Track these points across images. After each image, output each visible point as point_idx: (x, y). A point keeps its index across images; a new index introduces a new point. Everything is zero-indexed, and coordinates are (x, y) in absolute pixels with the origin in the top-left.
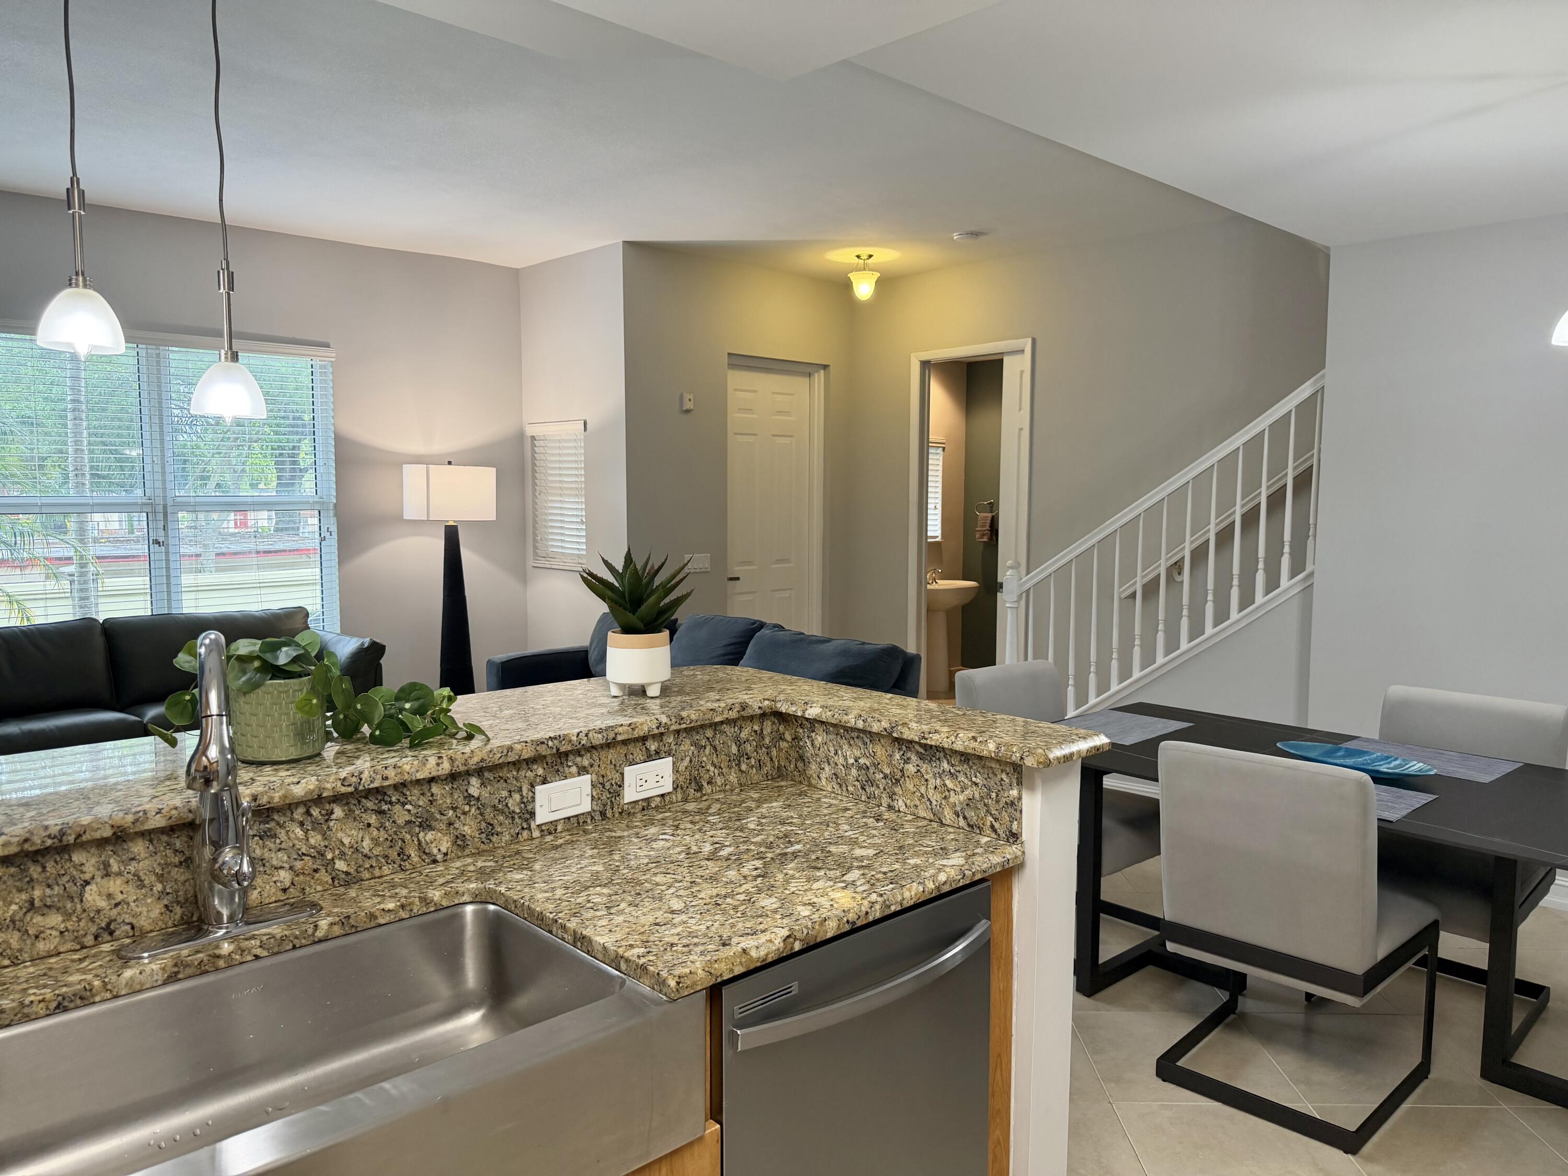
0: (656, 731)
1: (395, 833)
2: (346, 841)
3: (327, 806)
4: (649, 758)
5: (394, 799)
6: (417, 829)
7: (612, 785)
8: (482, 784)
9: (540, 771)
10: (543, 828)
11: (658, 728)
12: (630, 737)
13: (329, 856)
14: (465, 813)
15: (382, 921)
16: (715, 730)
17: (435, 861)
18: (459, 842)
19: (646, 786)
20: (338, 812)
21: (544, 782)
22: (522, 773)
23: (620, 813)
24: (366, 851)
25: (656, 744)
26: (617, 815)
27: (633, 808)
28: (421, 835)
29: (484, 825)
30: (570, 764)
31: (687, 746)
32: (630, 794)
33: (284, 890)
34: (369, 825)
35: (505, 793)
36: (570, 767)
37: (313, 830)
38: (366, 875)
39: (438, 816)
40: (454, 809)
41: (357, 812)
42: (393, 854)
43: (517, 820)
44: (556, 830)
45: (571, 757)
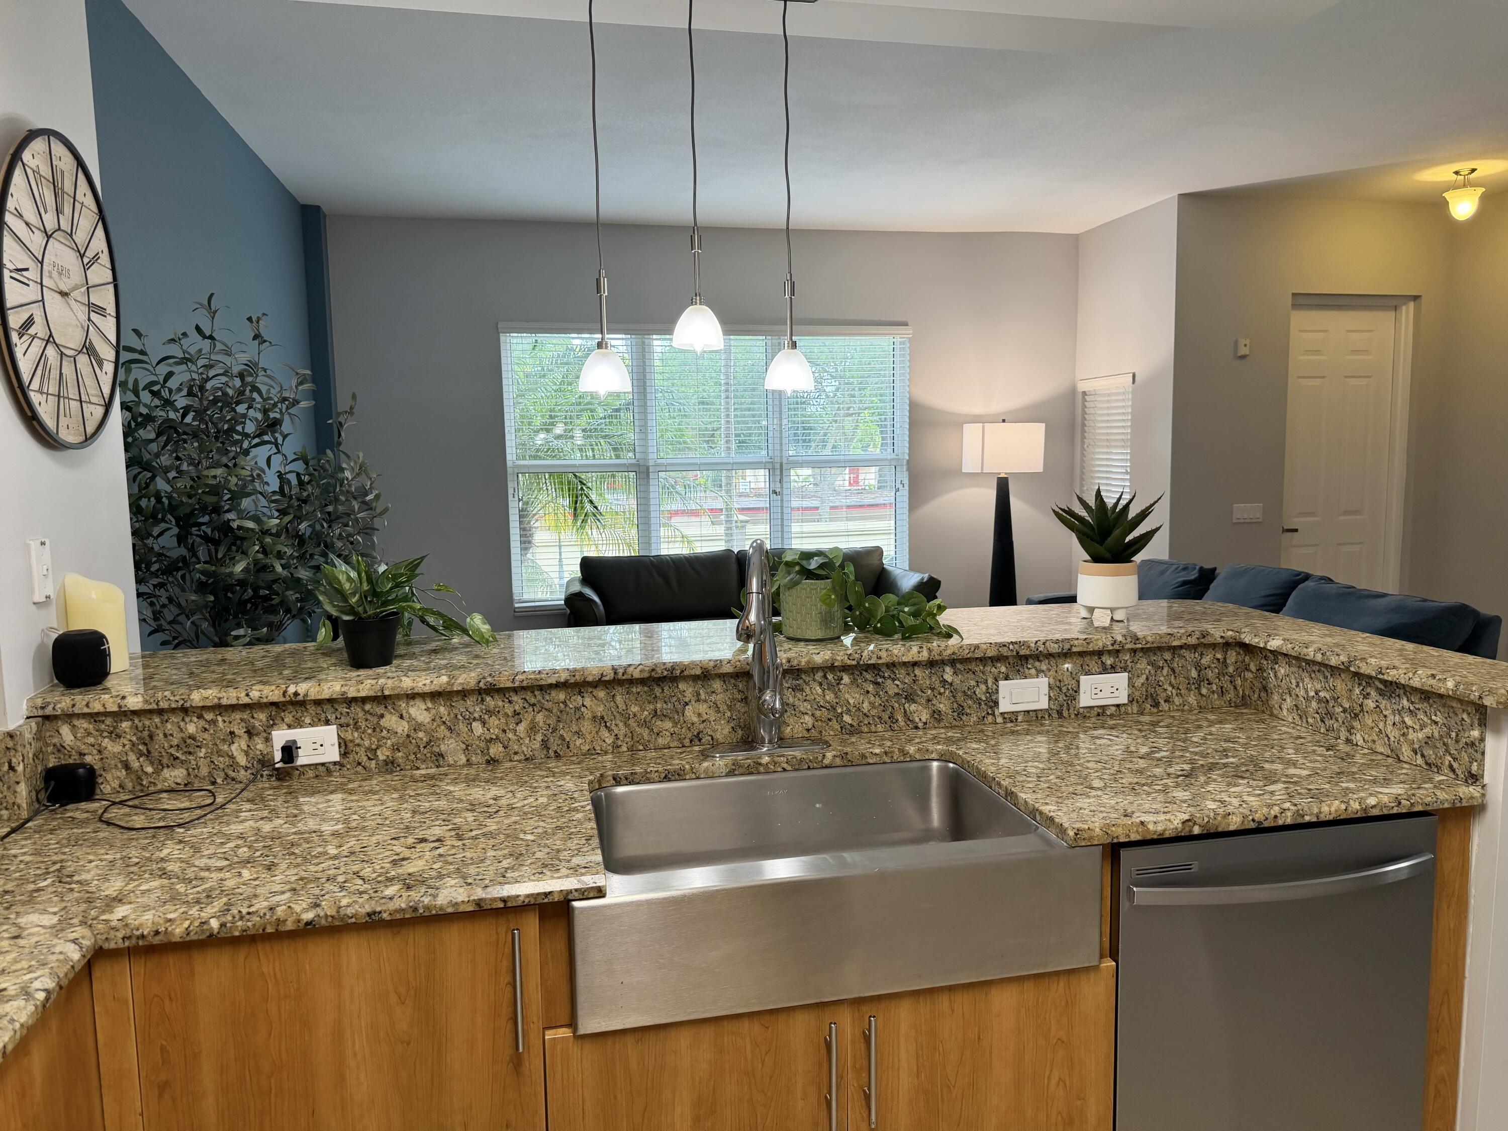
0: (1111, 648)
1: (887, 701)
2: (852, 701)
3: (838, 674)
4: (1105, 670)
5: (886, 675)
6: (904, 701)
7: (1068, 689)
8: (954, 673)
9: (1003, 669)
10: (1006, 716)
11: (1112, 645)
12: (1085, 650)
13: (839, 711)
14: (940, 694)
15: (871, 761)
16: (1174, 653)
17: (917, 728)
18: (936, 716)
19: (1100, 695)
20: (846, 679)
21: (1007, 678)
22: (988, 668)
23: (1076, 715)
24: (866, 711)
25: (1112, 659)
26: (1073, 716)
27: (1088, 712)
28: (907, 705)
29: (955, 706)
30: (1029, 666)
31: (1143, 664)
32: (1085, 700)
33: (808, 730)
34: (868, 692)
35: (973, 683)
36: (1029, 669)
37: (829, 689)
38: (865, 729)
39: (920, 693)
40: (933, 689)
41: (860, 681)
42: (886, 717)
43: (983, 706)
44: (1017, 720)
45: (1031, 661)
